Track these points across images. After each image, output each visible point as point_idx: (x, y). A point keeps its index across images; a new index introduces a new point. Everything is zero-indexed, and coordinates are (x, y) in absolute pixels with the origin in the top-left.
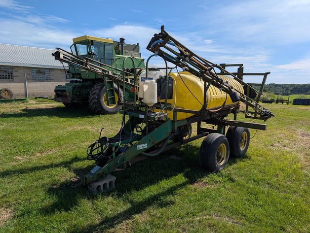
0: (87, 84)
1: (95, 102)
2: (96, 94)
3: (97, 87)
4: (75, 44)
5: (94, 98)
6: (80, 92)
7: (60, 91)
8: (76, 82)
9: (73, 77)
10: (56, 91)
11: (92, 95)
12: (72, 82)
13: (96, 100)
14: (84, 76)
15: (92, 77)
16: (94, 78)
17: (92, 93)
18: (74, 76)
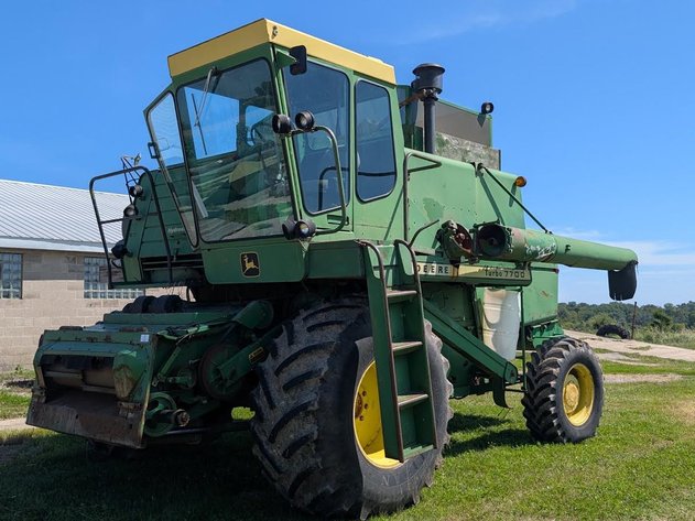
0: (244, 314)
1: (302, 441)
2: (313, 383)
3: (318, 337)
4: (176, 90)
5: (299, 411)
6: (196, 369)
7: (74, 362)
8: (173, 303)
9: (147, 280)
10: (44, 362)
11: (287, 387)
12: (146, 304)
13: (309, 427)
14: (219, 270)
15: (282, 269)
16: (297, 278)
17: (285, 377)
18: (150, 272)
